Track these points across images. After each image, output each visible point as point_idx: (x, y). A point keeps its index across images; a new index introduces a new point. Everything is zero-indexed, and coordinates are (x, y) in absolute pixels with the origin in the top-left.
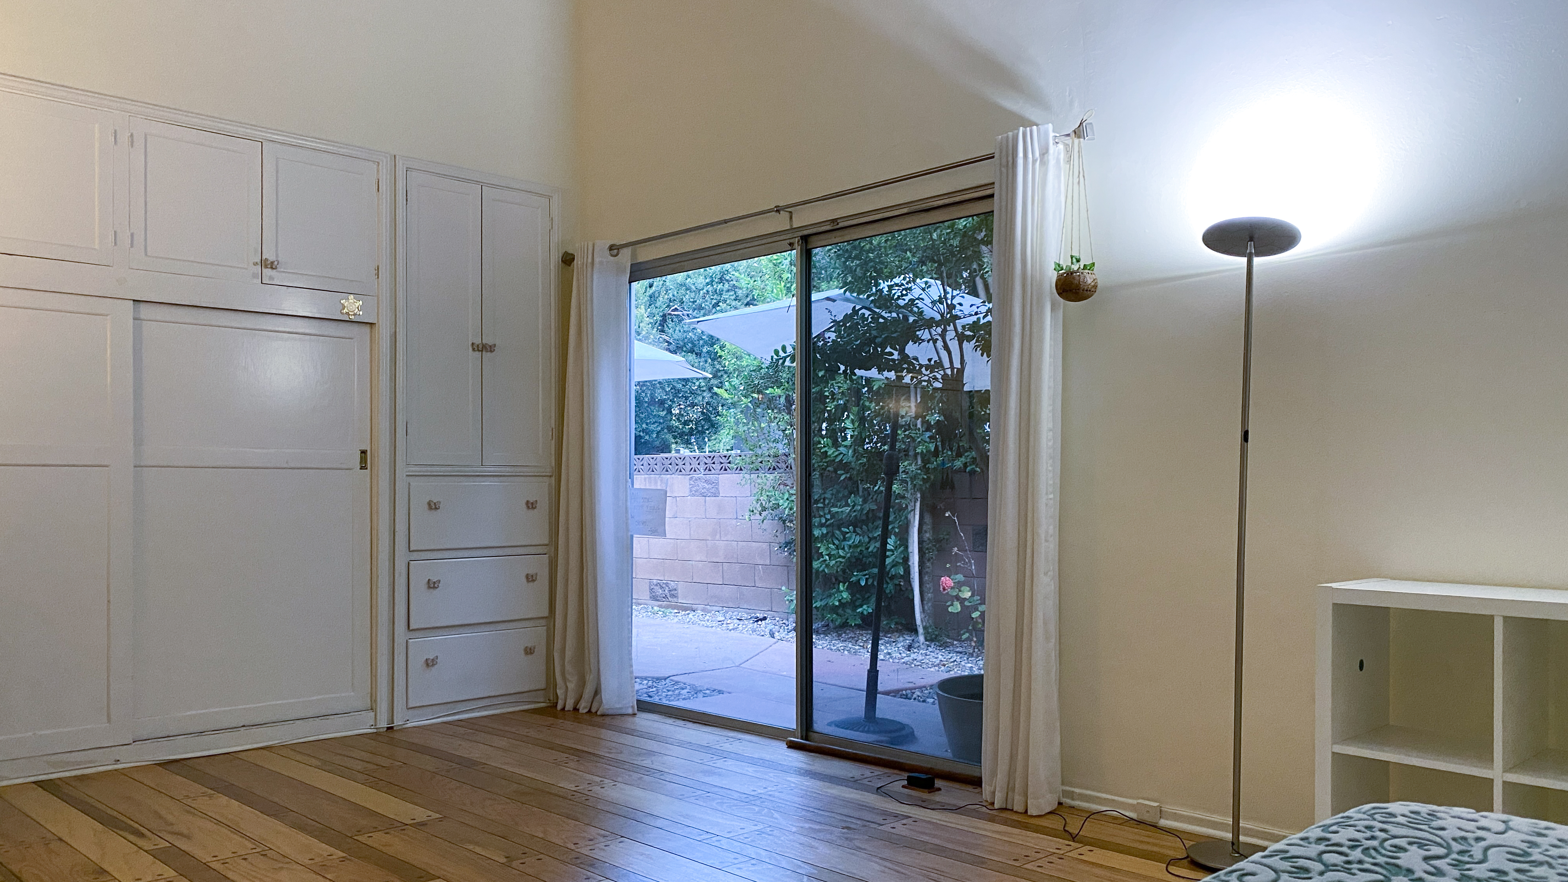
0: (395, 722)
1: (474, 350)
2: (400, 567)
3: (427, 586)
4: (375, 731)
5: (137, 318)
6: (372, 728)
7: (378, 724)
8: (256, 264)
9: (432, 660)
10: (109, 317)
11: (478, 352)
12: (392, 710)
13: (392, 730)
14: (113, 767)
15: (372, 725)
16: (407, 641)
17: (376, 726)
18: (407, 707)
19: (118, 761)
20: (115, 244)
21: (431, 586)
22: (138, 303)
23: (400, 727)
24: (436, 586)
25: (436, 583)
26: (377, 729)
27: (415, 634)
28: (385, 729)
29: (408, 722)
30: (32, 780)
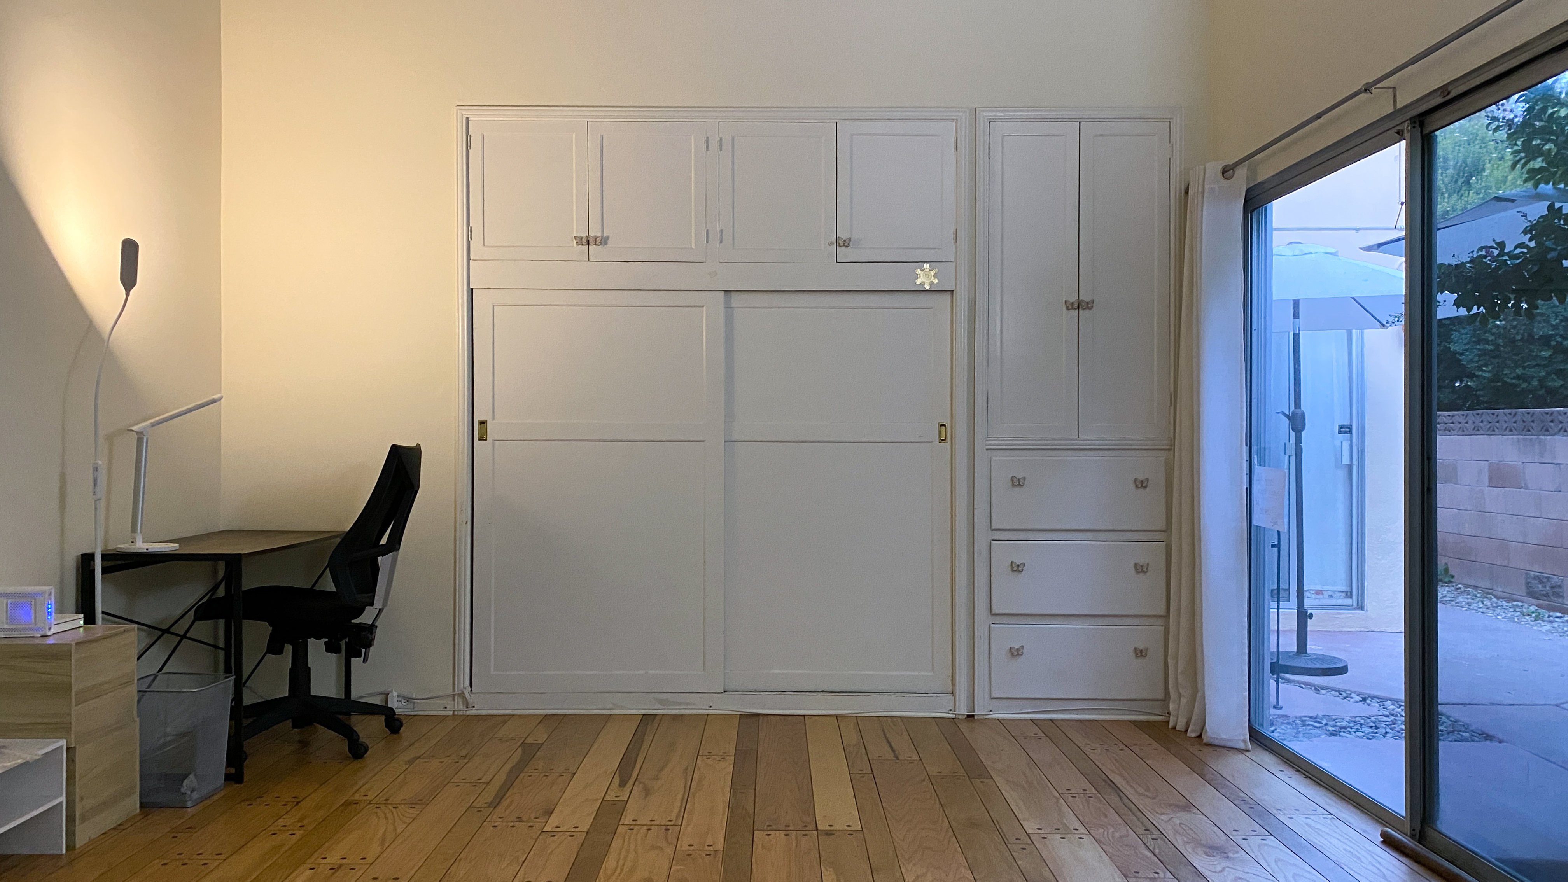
0: (976, 711)
1: (1068, 309)
2: (981, 545)
3: (1010, 568)
4: (954, 716)
5: (728, 307)
6: (951, 712)
7: (957, 710)
8: (831, 244)
9: (1017, 649)
10: (704, 308)
11: (1073, 311)
12: (972, 697)
13: (972, 719)
14: (706, 712)
15: (951, 710)
16: (990, 626)
17: (955, 711)
18: (990, 696)
19: (711, 707)
20: (707, 242)
21: (1015, 569)
22: (729, 293)
23: (982, 717)
24: (1020, 569)
25: (1021, 566)
26: (956, 714)
27: (998, 619)
28: (965, 716)
29: (991, 713)
30: (643, 712)
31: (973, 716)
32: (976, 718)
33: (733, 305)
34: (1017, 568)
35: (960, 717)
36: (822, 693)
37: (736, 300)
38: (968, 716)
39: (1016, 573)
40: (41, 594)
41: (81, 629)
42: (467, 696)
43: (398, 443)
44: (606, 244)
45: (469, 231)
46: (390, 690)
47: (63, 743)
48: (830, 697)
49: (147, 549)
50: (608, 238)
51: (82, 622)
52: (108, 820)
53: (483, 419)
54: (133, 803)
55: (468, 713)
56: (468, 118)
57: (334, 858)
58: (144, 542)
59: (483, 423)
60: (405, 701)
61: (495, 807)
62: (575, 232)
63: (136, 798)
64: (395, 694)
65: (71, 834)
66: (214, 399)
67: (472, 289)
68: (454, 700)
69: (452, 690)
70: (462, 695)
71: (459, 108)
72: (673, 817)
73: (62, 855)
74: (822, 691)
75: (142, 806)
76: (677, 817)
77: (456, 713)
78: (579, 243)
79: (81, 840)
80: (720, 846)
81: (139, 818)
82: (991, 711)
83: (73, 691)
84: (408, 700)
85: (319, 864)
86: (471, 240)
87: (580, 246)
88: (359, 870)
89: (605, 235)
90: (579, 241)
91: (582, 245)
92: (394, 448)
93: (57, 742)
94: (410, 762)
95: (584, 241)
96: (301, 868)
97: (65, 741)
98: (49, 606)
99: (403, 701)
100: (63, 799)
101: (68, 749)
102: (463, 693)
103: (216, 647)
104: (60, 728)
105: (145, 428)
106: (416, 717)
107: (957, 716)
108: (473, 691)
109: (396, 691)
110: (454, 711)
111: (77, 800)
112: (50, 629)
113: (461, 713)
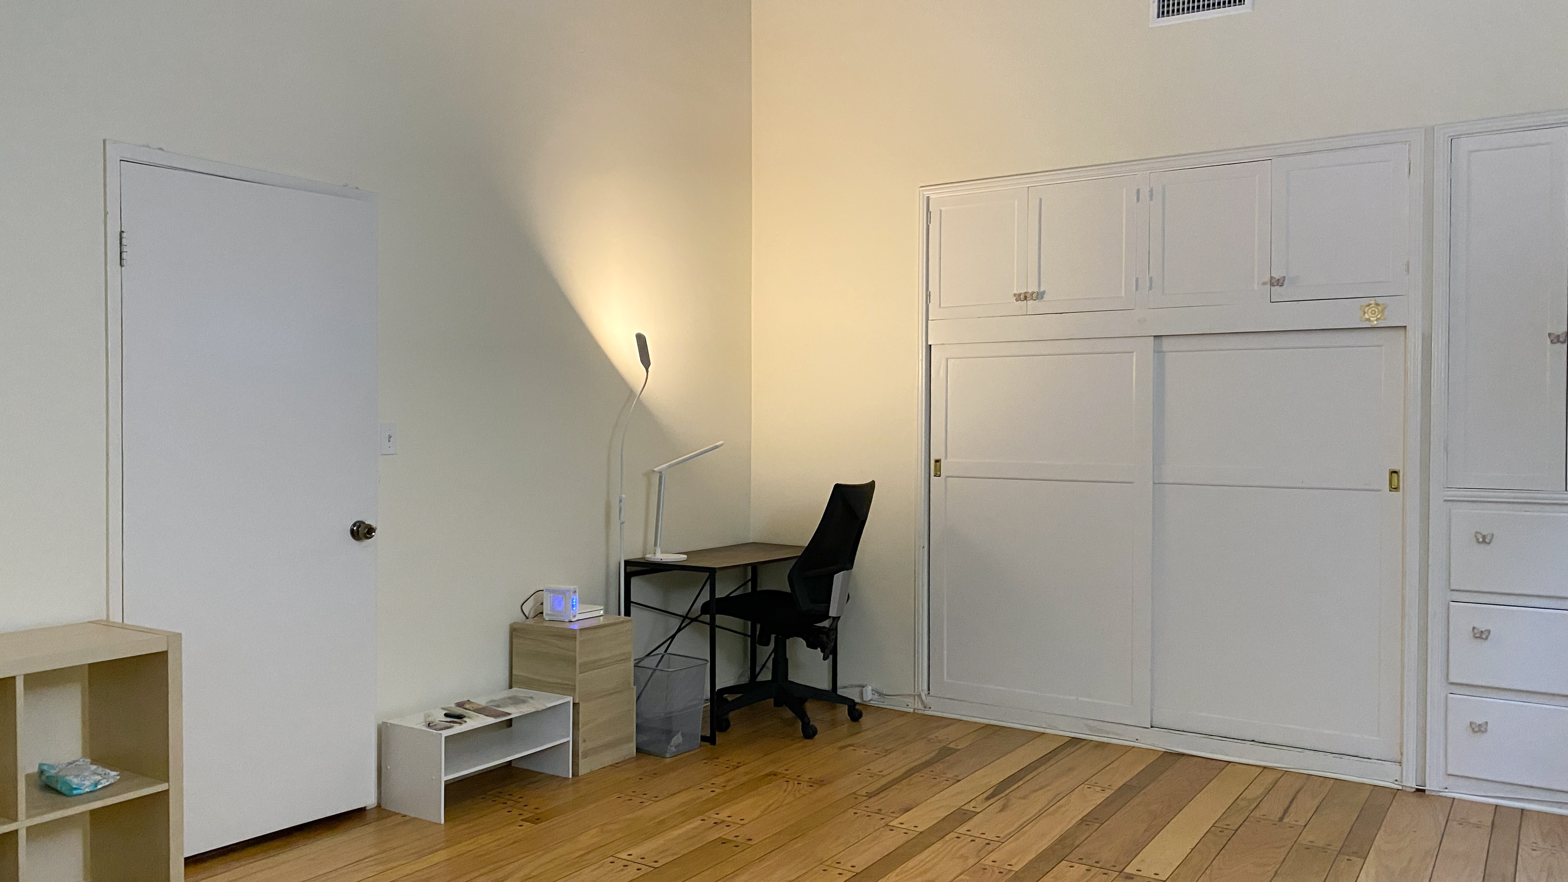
0: (1427, 785)
1: (1552, 342)
2: (1436, 606)
3: (1471, 634)
4: (1400, 787)
5: (1159, 352)
6: (1397, 783)
7: (1404, 782)
8: (1264, 284)
9: (1479, 725)
10: (1135, 353)
11: (1559, 345)
12: (1422, 769)
13: (1423, 793)
14: (1132, 744)
15: (1396, 780)
16: (1447, 696)
17: (1402, 782)
18: (1446, 771)
19: (1137, 740)
20: (1137, 289)
21: (1478, 635)
22: (1160, 338)
23: (1434, 793)
24: (1484, 636)
25: (1486, 633)
26: (1403, 786)
27: (1454, 689)
28: (1414, 790)
29: (1446, 790)
30: (1073, 735)
31: (1424, 791)
32: (1427, 792)
33: (1164, 349)
34: (1481, 635)
35: (1408, 789)
36: (1252, 743)
37: (1167, 344)
38: (1418, 790)
39: (1479, 640)
40: (569, 591)
41: (601, 618)
42: (924, 698)
43: (839, 483)
44: (1042, 298)
45: (928, 295)
46: (865, 683)
47: (570, 699)
48: (1260, 747)
49: (661, 560)
50: (1044, 292)
51: (602, 612)
52: (608, 758)
53: (938, 458)
54: (631, 748)
55: (926, 713)
56: (928, 197)
57: (723, 816)
58: (662, 553)
59: (937, 461)
60: (878, 695)
61: (870, 797)
62: (1015, 288)
63: (633, 745)
64: (870, 688)
65: (575, 764)
66: (717, 446)
67: (930, 345)
68: (915, 698)
69: (913, 691)
70: (919, 696)
71: (921, 189)
72: (1002, 836)
73: (569, 778)
74: (1252, 741)
75: (638, 750)
76: (1005, 837)
77: (916, 711)
78: (1018, 299)
79: (582, 771)
80: (1016, 868)
81: (634, 760)
82: (1446, 788)
83: (577, 664)
84: (880, 694)
85: (710, 817)
86: (930, 302)
87: (1019, 302)
88: (732, 827)
89: (1042, 290)
90: (1019, 297)
91: (1021, 301)
92: (837, 487)
93: (565, 698)
94: (842, 748)
95: (1022, 296)
96: (696, 819)
97: (572, 698)
98: (574, 601)
99: (876, 694)
100: (570, 739)
101: (574, 704)
102: (920, 694)
103: (745, 635)
104: (567, 688)
105: (663, 469)
106: (885, 710)
107: (1404, 788)
108: (931, 694)
109: (870, 686)
110: (915, 709)
111: (580, 742)
112: (575, 616)
113: (920, 712)
